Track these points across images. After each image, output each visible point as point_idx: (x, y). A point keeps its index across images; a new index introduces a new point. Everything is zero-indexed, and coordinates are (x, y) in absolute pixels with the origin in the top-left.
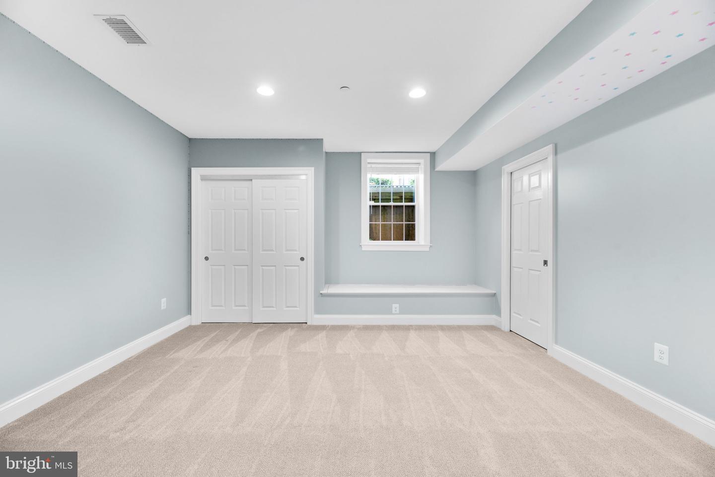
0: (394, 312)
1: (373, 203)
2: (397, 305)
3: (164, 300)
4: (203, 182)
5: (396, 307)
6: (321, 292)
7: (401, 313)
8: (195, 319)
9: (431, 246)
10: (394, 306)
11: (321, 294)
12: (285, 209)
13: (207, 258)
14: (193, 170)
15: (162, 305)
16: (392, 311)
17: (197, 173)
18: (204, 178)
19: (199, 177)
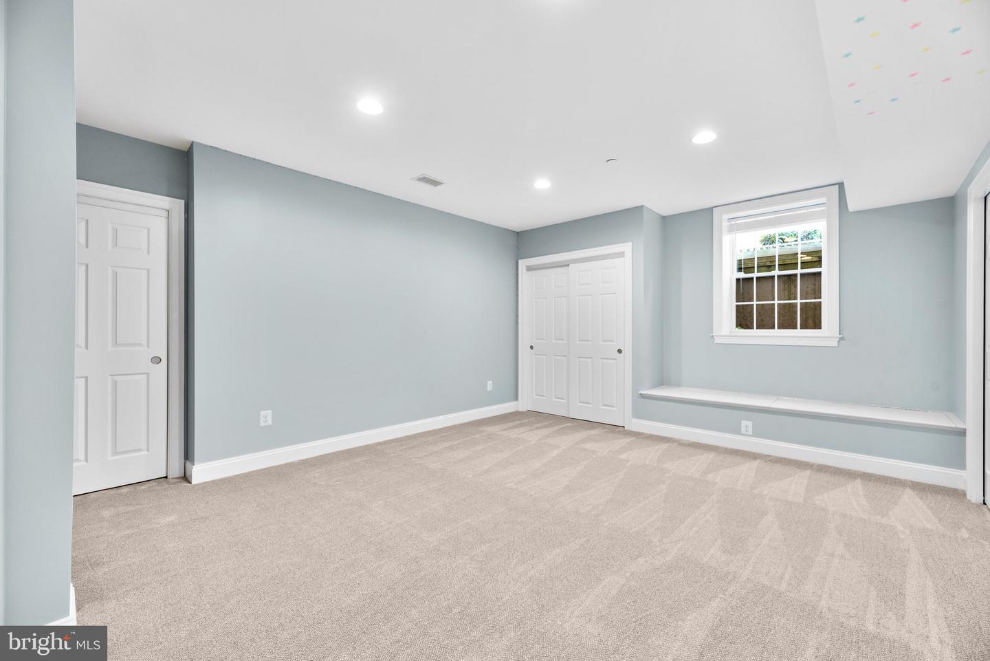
0: (743, 431)
1: (742, 275)
2: (750, 423)
3: (490, 383)
4: (530, 272)
5: (746, 425)
6: (640, 392)
7: (755, 435)
8: (523, 405)
9: (840, 338)
10: (744, 423)
11: (641, 394)
12: (602, 294)
13: (532, 348)
14: (520, 262)
15: (488, 387)
16: (740, 431)
17: (523, 264)
18: (529, 269)
19: (525, 268)
